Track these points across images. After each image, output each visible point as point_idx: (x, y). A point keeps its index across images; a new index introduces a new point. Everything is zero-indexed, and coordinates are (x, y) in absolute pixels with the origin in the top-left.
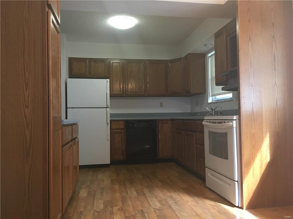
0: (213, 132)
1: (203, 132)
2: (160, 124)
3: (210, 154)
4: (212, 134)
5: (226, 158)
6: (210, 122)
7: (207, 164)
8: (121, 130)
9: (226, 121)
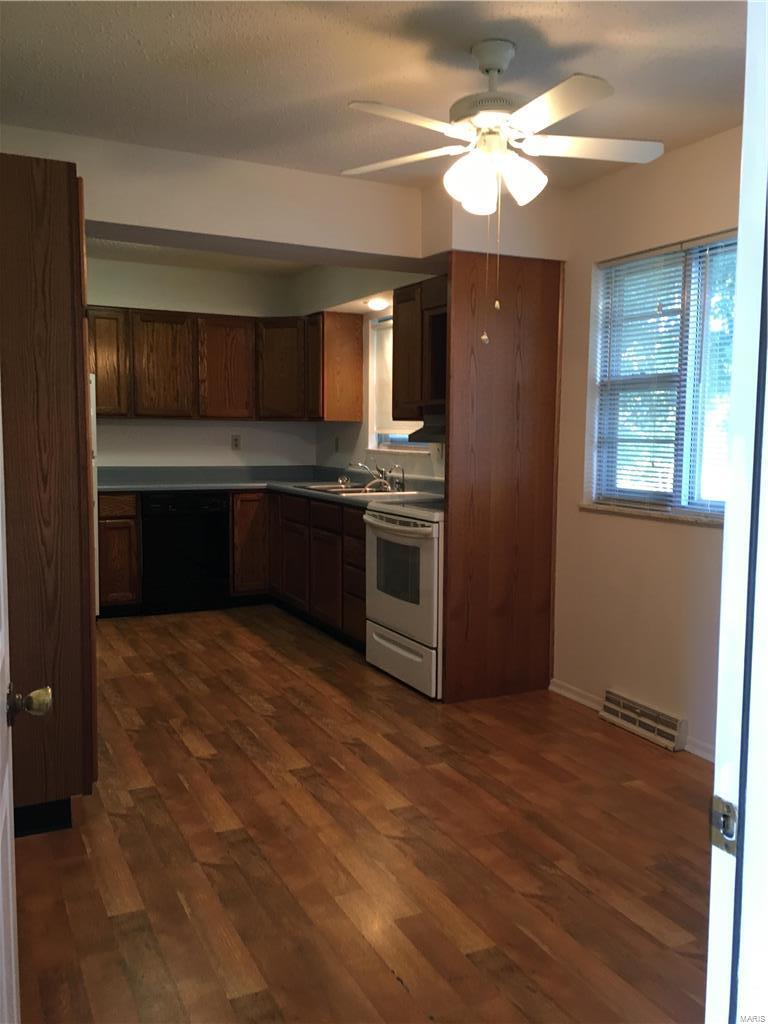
0: (387, 543)
1: (362, 538)
2: (239, 503)
3: (380, 592)
4: (386, 547)
5: (416, 601)
6: (381, 518)
7: (369, 613)
8: (128, 520)
9: (419, 522)
